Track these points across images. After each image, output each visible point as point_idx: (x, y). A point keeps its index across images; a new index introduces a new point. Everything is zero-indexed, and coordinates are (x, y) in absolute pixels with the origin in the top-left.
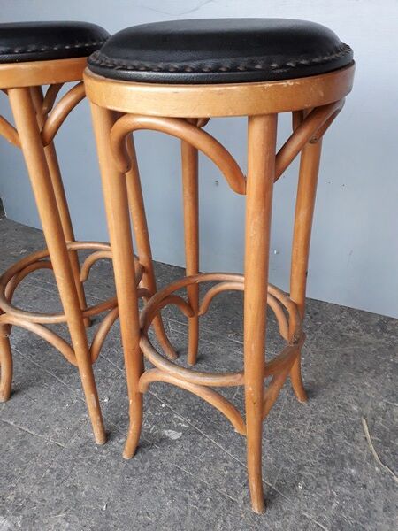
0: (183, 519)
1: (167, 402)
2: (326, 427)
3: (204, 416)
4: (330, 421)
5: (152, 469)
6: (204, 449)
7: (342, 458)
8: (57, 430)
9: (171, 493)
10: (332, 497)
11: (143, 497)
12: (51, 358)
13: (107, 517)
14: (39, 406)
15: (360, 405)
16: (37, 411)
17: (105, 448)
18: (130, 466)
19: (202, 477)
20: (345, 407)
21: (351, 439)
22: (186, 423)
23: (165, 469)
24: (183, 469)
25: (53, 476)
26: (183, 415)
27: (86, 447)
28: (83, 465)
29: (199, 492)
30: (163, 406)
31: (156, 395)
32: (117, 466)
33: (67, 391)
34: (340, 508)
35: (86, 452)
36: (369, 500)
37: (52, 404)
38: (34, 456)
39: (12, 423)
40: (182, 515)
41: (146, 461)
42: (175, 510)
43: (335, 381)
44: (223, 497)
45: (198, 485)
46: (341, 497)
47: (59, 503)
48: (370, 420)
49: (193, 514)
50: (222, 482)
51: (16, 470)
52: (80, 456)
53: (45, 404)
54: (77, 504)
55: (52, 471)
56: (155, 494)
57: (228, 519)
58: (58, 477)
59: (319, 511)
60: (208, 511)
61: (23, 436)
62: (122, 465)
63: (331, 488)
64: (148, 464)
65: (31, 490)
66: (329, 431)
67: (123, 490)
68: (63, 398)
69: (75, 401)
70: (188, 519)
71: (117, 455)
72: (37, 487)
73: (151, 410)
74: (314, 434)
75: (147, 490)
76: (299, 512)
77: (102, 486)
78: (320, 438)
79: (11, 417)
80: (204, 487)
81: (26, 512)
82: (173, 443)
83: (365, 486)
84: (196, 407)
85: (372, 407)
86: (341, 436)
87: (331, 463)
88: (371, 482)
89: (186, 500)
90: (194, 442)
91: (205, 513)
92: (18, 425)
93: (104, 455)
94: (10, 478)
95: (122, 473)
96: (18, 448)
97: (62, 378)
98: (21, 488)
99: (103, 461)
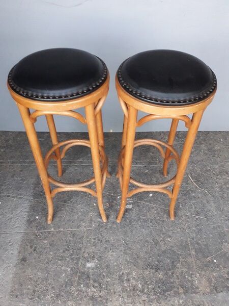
0: (151, 232)
1: (119, 195)
5: (130, 222)
6: (143, 207)
7: (188, 191)
8: (83, 224)
9: (142, 227)
10: (191, 205)
11: (134, 233)
13: (127, 244)
14: (68, 218)
16: (69, 221)
17: (108, 222)
18: (122, 224)
19: (149, 217)
21: (188, 184)
22: (131, 200)
23: (135, 220)
24: (141, 217)
25: (96, 241)
27: (100, 225)
28: (105, 232)
29: (151, 222)
30: (118, 197)
32: (117, 226)
33: (75, 208)
34: (195, 208)
35: (102, 227)
36: (202, 201)
37: (73, 215)
38: (83, 237)
39: (62, 230)
41: (126, 220)
42: (147, 231)
43: (172, 164)
44: (160, 220)
45: (149, 220)
46: (194, 204)
47: (106, 248)
49: (154, 230)
50: (156, 215)
51: (80, 246)
53: (70, 216)
54: (113, 245)
55: (94, 239)
56: (137, 229)
57: (165, 226)
58: (99, 240)
59: (190, 211)
61: (72, 233)
62: (119, 225)
63: (190, 203)
65: (91, 249)
67: (125, 233)
68: (75, 210)
69: (82, 210)
70: (153, 232)
71: (114, 223)
72: (93, 247)
73: (115, 201)
75: (134, 229)
76: (184, 214)
77: (117, 235)
79: (59, 228)
80: (151, 220)
81: (96, 257)
82: (131, 209)
83: (199, 198)
87: (185, 194)
88: (200, 195)
89: (148, 226)
90: (138, 206)
91: (157, 228)
92: (66, 229)
93: (110, 225)
94: (80, 249)
95: (121, 228)
96: (73, 238)
97: (68, 203)
98: (87, 250)
99: (111, 227)
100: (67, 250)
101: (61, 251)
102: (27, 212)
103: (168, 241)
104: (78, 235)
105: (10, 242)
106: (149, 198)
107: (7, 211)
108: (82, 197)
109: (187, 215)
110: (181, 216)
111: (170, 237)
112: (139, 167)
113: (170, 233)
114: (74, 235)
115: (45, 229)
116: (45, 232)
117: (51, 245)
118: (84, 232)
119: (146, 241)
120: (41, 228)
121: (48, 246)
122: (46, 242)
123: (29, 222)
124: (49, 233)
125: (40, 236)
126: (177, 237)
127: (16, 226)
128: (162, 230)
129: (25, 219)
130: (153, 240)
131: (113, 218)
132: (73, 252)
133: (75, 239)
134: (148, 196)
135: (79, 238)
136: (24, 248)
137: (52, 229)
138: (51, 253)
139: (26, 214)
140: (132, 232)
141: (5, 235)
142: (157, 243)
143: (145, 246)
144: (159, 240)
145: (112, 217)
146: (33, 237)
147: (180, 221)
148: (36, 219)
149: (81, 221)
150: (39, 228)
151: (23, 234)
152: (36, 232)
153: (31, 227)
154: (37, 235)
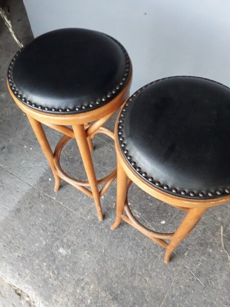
0: (135, 260)
2: (203, 227)
3: (147, 213)
4: (206, 224)
5: (123, 236)
7: (207, 244)
8: (81, 210)
9: (131, 249)
10: (199, 261)
11: (119, 249)
12: (76, 168)
13: (104, 255)
14: (72, 196)
15: (223, 217)
16: (72, 199)
17: (103, 223)
18: (114, 233)
20: (214, 218)
21: (214, 235)
22: (139, 215)
23: (128, 237)
24: (136, 238)
25: (82, 233)
26: (138, 211)
27: (94, 221)
28: (94, 230)
29: (143, 250)
32: (108, 232)
34: (201, 266)
35: (95, 223)
36: (214, 265)
38: (73, 221)
39: (61, 204)
40: (135, 259)
41: (121, 232)
42: (132, 257)
44: (153, 254)
45: (143, 247)
46: (203, 261)
47: (85, 246)
48: (225, 226)
49: (139, 260)
50: (153, 247)
51: (65, 228)
52: (92, 225)
53: (75, 195)
54: (92, 247)
55: (81, 230)
56: (124, 248)
57: (154, 263)
58: (84, 234)
59: (192, 266)
60: (146, 259)
61: (67, 211)
62: (110, 232)
63: (199, 257)
64: (121, 233)
65: (73, 238)
66: (204, 229)
67: (111, 244)
70: (137, 261)
71: (108, 227)
72: (75, 237)
74: (197, 230)
75: (121, 246)
76: (183, 265)
77: (102, 241)
78: (199, 232)
79: (60, 200)
80: (145, 247)
81: (72, 248)
83: (214, 258)
84: (144, 207)
85: (228, 219)
86: (209, 233)
87: (202, 245)
88: (218, 256)
89: (137, 253)
91: (144, 259)
92: (64, 205)
93: (103, 226)
94: (64, 231)
95: (110, 236)
96: (65, 217)
98: (69, 236)
99: (102, 229)
100: (53, 225)
101: (49, 222)
102: (46, 170)
103: (146, 280)
104: (70, 217)
105: (18, 188)
106: (159, 225)
107: (31, 158)
109: (185, 268)
110: (178, 265)
111: (151, 277)
113: (154, 274)
114: (68, 215)
115: (49, 194)
116: (47, 197)
117: (44, 212)
118: (77, 219)
119: (125, 266)
120: (47, 191)
121: (42, 212)
122: (42, 206)
123: (42, 180)
124: (50, 200)
125: (42, 198)
126: (158, 283)
127: (30, 177)
128: (148, 265)
129: (41, 175)
130: (132, 269)
131: (110, 222)
132: (57, 230)
133: (65, 219)
134: (159, 222)
135: (69, 221)
136: (25, 201)
137: (54, 198)
138: (40, 219)
139: (44, 171)
140: (118, 247)
141: (19, 180)
142: (133, 274)
143: (120, 268)
144: (137, 273)
145: (110, 220)
146: (36, 195)
147: (174, 269)
148: (48, 180)
149: (81, 205)
150: (45, 189)
151: (31, 187)
152: (41, 192)
153: (40, 186)
154: (40, 196)
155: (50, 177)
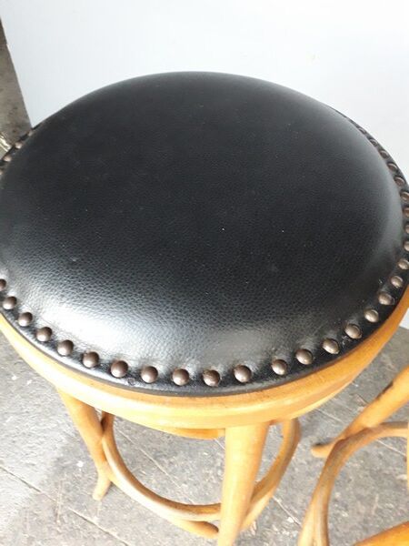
1: (295, 515)
30: (291, 520)
31: (279, 501)
73: (277, 526)
79: (111, 525)
92: (123, 539)
97: (162, 463)
102: (69, 438)
107: (29, 408)
108: (200, 466)
112: (387, 451)
115: (80, 509)
116: (76, 517)
120: (75, 499)
123: (61, 467)
124: (84, 526)
125: (63, 521)
127: (28, 462)
129: (56, 454)
137: (95, 520)
139: (65, 441)
146: (46, 514)
148: (75, 468)
149: (168, 535)
150: (70, 494)
151: (31, 491)
152: (60, 503)
153: (56, 484)
154: (56, 515)
155: (80, 458)
